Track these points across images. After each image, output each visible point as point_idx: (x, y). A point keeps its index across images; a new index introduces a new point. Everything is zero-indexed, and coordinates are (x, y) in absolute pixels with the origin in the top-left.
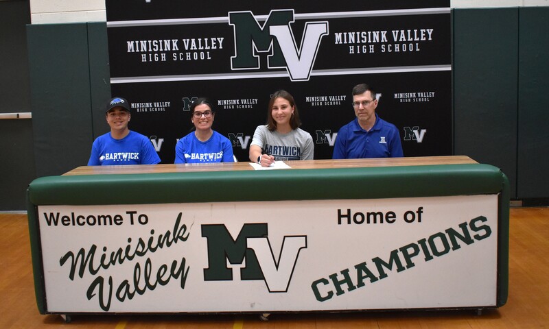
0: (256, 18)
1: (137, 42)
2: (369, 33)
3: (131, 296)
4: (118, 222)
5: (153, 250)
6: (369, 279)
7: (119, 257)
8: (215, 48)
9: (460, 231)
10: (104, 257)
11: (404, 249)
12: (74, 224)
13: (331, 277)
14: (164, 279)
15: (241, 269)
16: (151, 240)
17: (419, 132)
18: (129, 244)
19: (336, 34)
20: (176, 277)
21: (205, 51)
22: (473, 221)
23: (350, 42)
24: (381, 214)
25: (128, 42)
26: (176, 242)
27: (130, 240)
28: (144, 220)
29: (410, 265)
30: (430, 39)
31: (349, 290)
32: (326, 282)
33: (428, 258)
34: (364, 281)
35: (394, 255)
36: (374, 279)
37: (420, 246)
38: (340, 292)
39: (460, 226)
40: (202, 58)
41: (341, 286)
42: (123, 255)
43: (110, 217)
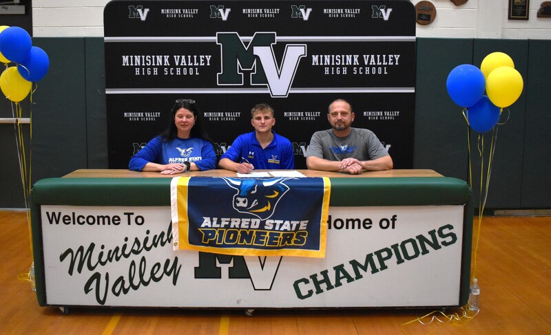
0: (242, 38)
1: (132, 57)
2: (343, 56)
3: (126, 291)
4: (116, 222)
5: (148, 249)
6: (346, 279)
7: (115, 255)
8: (203, 64)
9: (429, 238)
10: (101, 254)
11: (378, 253)
12: (74, 223)
13: (311, 277)
14: (157, 276)
15: (229, 268)
16: (146, 240)
17: (385, 147)
18: (126, 243)
19: (313, 56)
20: (169, 274)
21: (194, 67)
22: (441, 229)
23: (326, 64)
24: (359, 220)
25: (124, 57)
26: (169, 242)
27: (126, 239)
28: (140, 221)
29: (384, 267)
30: (397, 64)
31: (328, 289)
32: (306, 281)
33: (400, 261)
34: (341, 281)
35: (369, 258)
36: (350, 280)
37: (393, 250)
38: (319, 291)
39: (430, 233)
40: (191, 74)
41: (320, 285)
42: (120, 253)
43: (108, 217)
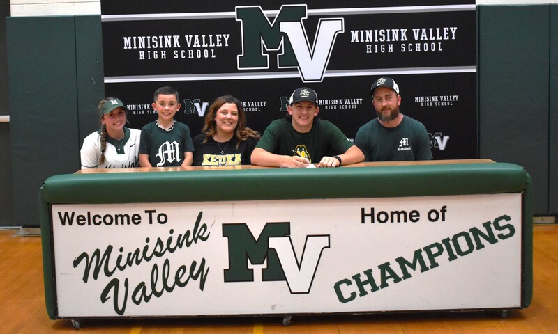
0: (266, 13)
1: (135, 38)
2: (388, 31)
3: (147, 299)
4: (136, 221)
5: (172, 251)
6: (392, 279)
7: (135, 258)
8: (221, 45)
9: (484, 230)
10: (120, 258)
11: (428, 249)
12: (89, 224)
13: (354, 277)
14: (183, 280)
15: (263, 269)
16: (170, 240)
17: (442, 139)
18: (147, 244)
19: (352, 32)
20: (195, 278)
21: (209, 49)
22: (497, 221)
23: (367, 41)
24: (404, 213)
25: (125, 38)
26: (196, 242)
27: (148, 240)
28: (163, 219)
29: (434, 265)
30: (454, 38)
31: (373, 290)
32: (349, 283)
33: (452, 257)
34: (388, 281)
35: (418, 254)
36: (397, 280)
37: (443, 245)
38: (363, 293)
39: (484, 225)
40: (206, 56)
41: (364, 286)
42: (141, 255)
43: (127, 216)
